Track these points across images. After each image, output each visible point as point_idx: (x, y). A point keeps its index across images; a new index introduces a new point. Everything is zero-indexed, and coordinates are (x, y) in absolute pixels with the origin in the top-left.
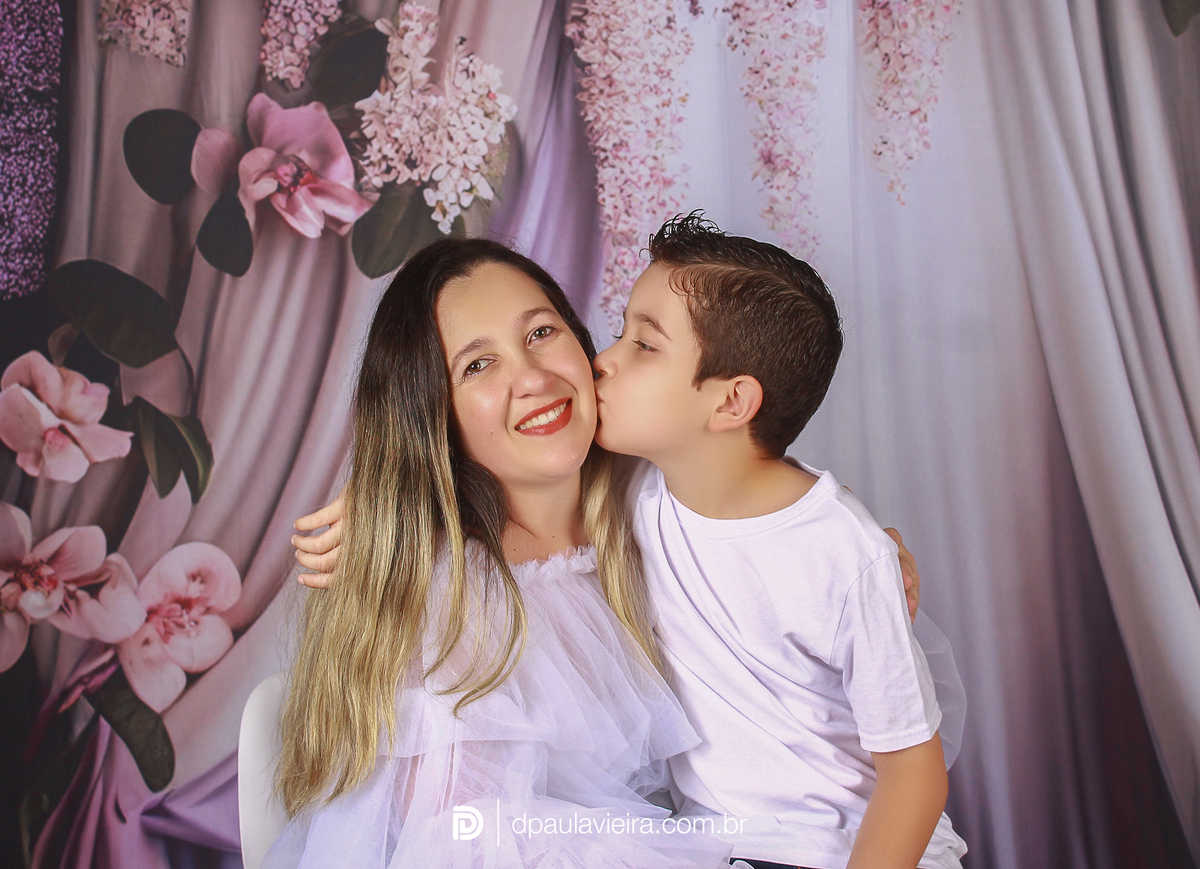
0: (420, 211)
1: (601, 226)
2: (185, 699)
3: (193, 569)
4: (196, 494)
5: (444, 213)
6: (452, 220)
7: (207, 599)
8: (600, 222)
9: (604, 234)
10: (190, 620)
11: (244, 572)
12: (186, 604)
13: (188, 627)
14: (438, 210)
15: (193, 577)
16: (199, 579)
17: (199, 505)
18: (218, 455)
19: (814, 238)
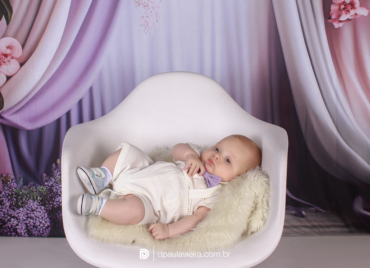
2: (6, 84)
3: (8, 45)
4: (8, 22)
7: (12, 54)
10: (7, 60)
11: (23, 46)
12: (6, 55)
13: (7, 62)
15: (8, 47)
17: (9, 25)
18: (14, 10)
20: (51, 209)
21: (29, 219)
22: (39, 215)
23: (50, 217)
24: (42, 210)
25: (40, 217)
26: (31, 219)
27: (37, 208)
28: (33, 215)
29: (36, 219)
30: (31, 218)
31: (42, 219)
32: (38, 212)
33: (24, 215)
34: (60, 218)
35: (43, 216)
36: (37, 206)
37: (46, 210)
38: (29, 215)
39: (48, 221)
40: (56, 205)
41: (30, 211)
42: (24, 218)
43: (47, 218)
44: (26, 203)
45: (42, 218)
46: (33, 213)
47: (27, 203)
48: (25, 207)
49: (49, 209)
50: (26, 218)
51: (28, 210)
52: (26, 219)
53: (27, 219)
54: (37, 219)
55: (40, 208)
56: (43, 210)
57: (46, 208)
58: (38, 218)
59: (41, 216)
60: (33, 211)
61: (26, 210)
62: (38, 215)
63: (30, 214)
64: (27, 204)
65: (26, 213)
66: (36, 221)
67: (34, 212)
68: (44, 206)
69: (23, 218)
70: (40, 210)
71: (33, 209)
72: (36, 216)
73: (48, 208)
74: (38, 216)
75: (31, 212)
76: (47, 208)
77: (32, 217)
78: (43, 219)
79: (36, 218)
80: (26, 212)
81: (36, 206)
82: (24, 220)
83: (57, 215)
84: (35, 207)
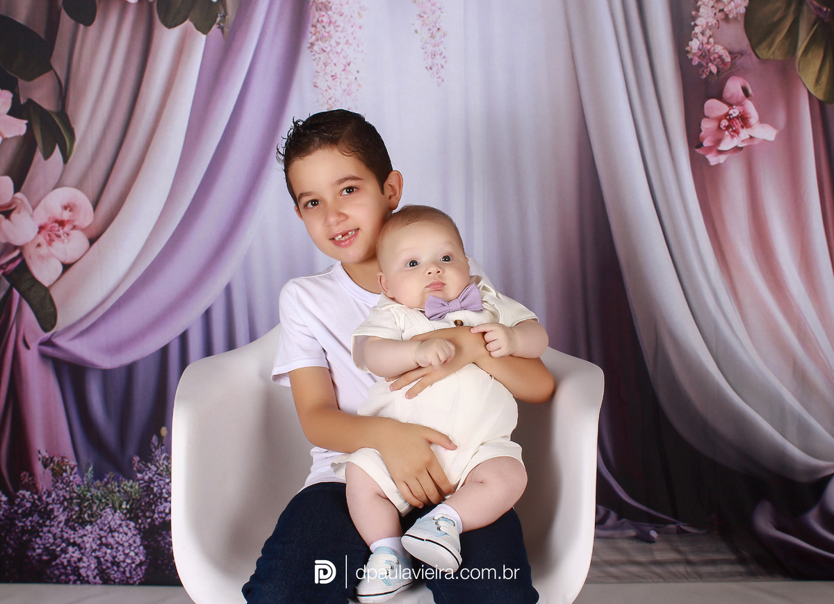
2: (62, 279)
3: (65, 203)
4: (66, 159)
7: (73, 221)
10: (64, 233)
11: (95, 205)
12: (62, 223)
13: (63, 237)
15: (65, 208)
16: (68, 209)
17: (67, 164)
18: (78, 135)
20: (147, 527)
21: (104, 549)
22: (124, 539)
23: (146, 543)
24: (130, 529)
25: (126, 544)
26: (108, 548)
27: (120, 525)
28: (112, 539)
29: (117, 548)
30: (108, 545)
31: (130, 548)
32: (121, 533)
33: (94, 540)
34: (165, 546)
35: (131, 541)
36: (121, 522)
37: (139, 529)
38: (104, 540)
39: (141, 552)
40: (159, 519)
41: (105, 531)
42: (95, 546)
43: (139, 546)
44: (99, 516)
45: (130, 545)
46: (113, 537)
47: (101, 516)
48: (97, 524)
49: (144, 527)
50: (98, 545)
51: (101, 529)
52: (98, 548)
53: (100, 548)
54: (120, 548)
55: (127, 526)
56: (132, 529)
57: (138, 526)
58: (122, 545)
59: (127, 541)
60: (111, 531)
61: (98, 530)
62: (121, 539)
63: (106, 537)
64: (101, 518)
65: (98, 536)
66: (117, 552)
67: (114, 534)
68: (134, 522)
69: (91, 547)
70: (126, 529)
71: (112, 527)
72: (118, 543)
73: (142, 526)
74: (121, 543)
75: (108, 533)
76: (140, 525)
77: (110, 544)
78: (132, 548)
79: (117, 545)
80: (98, 534)
81: (119, 522)
82: (94, 551)
83: (160, 541)
84: (116, 523)
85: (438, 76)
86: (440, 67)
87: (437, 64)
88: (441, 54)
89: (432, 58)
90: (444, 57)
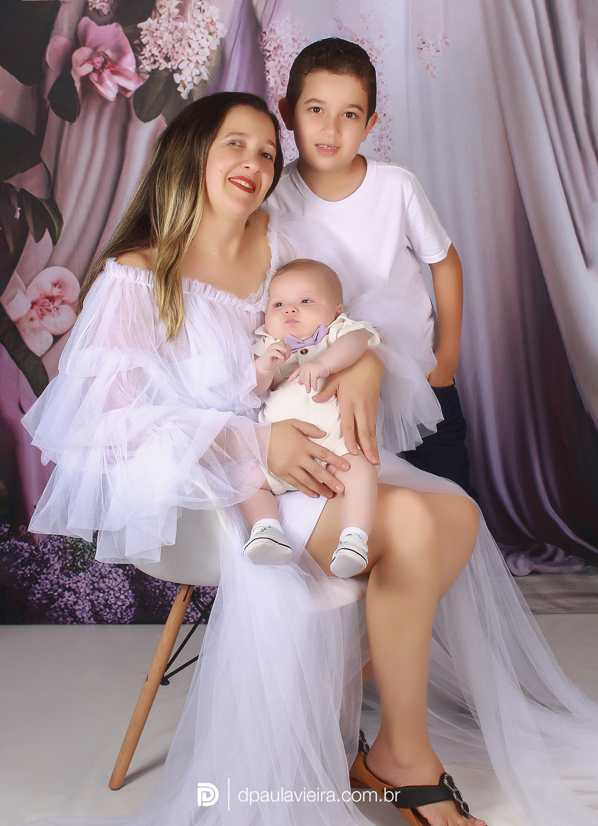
0: (171, 86)
1: (268, 94)
2: (52, 350)
3: (55, 280)
4: (55, 241)
5: (185, 87)
6: (189, 92)
7: (62, 296)
8: (267, 92)
9: (270, 98)
10: (54, 308)
12: (52, 299)
13: (53, 311)
14: (181, 85)
15: (55, 285)
16: (58, 286)
17: (56, 246)
18: (66, 219)
19: (385, 97)
20: (134, 573)
21: (97, 593)
22: (114, 584)
23: (134, 587)
24: (119, 575)
25: (116, 589)
26: (100, 592)
27: (110, 572)
28: (104, 584)
29: (108, 592)
30: (99, 590)
31: (120, 592)
32: (111, 579)
33: (87, 585)
34: (151, 590)
35: (120, 586)
36: (111, 569)
37: (127, 575)
38: (96, 585)
39: (130, 595)
41: (97, 577)
42: (88, 591)
43: (128, 590)
44: (91, 564)
45: (120, 589)
46: (104, 582)
47: (93, 564)
48: (89, 571)
49: (132, 573)
50: (91, 590)
51: (93, 576)
52: (91, 592)
53: (93, 592)
54: (111, 592)
55: (116, 573)
56: (121, 575)
57: (126, 573)
58: (113, 589)
59: (117, 586)
60: (102, 577)
61: (90, 576)
62: (112, 584)
63: (97, 582)
64: (92, 566)
65: (91, 582)
66: (108, 596)
67: (104, 580)
68: (122, 569)
69: (85, 591)
70: (115, 575)
71: (103, 573)
72: (109, 587)
73: (130, 573)
74: (112, 587)
75: (99, 579)
76: (128, 571)
77: (102, 589)
78: (122, 592)
79: (108, 590)
80: (91, 580)
81: (108, 569)
82: (88, 595)
83: (147, 585)
84: (106, 570)
85: (385, 157)
86: (387, 148)
87: (384, 146)
88: (388, 137)
89: (379, 140)
90: (391, 140)
